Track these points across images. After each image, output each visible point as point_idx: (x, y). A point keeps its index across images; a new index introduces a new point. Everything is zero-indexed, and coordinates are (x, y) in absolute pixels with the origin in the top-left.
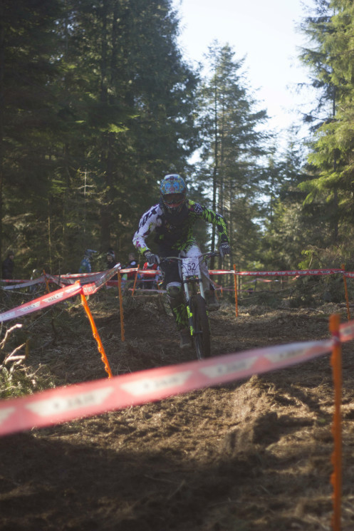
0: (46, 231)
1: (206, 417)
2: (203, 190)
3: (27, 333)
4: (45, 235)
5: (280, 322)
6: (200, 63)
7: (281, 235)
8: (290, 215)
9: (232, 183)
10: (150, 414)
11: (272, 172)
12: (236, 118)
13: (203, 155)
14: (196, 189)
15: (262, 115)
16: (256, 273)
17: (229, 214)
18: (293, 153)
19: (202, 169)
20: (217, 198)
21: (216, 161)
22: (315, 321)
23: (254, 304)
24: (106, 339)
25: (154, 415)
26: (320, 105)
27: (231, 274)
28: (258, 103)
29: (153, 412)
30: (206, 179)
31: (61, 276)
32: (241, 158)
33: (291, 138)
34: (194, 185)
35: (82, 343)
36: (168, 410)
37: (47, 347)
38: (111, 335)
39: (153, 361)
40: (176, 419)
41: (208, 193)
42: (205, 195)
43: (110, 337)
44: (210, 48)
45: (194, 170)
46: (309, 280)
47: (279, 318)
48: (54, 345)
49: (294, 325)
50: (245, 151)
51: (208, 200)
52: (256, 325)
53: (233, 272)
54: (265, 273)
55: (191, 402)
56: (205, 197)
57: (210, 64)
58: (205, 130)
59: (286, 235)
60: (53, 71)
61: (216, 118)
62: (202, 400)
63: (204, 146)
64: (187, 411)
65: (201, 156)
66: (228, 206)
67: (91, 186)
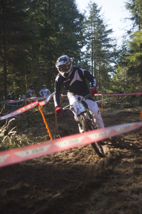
0: (25, 80)
1: (91, 154)
2: (88, 62)
3: (18, 122)
4: (24, 82)
5: (120, 114)
6: (85, 10)
7: (120, 80)
8: (123, 71)
9: (99, 59)
10: (68, 154)
11: (115, 54)
12: (100, 32)
13: (88, 48)
14: (85, 62)
15: (110, 31)
16: (110, 95)
17: (98, 71)
18: (124, 46)
19: (87, 54)
20: (93, 65)
21: (93, 50)
22: (134, 114)
23: (109, 108)
24: (50, 123)
25: (70, 154)
26: (134, 26)
27: (100, 96)
28: (109, 26)
29: (69, 153)
30: (89, 57)
31: (31, 98)
32: (103, 48)
33: (123, 40)
34: (84, 60)
35: (40, 125)
36: (75, 152)
37: (26, 127)
38: (52, 122)
39: (69, 132)
40: (79, 155)
41: (90, 63)
42: (89, 64)
43: (51, 123)
44: (89, 4)
45: (84, 54)
46: (131, 97)
47: (119, 113)
48: (29, 126)
49: (126, 116)
50: (104, 46)
51: (90, 66)
52: (110, 116)
53: (101, 95)
54: (113, 95)
55: (84, 148)
56: (88, 65)
57: (89, 11)
58: (88, 38)
59: (122, 79)
60: (26, 15)
61: (92, 33)
62: (89, 147)
63: (88, 44)
64: (83, 152)
65: (87, 48)
66: (98, 68)
67: (42, 62)
